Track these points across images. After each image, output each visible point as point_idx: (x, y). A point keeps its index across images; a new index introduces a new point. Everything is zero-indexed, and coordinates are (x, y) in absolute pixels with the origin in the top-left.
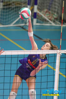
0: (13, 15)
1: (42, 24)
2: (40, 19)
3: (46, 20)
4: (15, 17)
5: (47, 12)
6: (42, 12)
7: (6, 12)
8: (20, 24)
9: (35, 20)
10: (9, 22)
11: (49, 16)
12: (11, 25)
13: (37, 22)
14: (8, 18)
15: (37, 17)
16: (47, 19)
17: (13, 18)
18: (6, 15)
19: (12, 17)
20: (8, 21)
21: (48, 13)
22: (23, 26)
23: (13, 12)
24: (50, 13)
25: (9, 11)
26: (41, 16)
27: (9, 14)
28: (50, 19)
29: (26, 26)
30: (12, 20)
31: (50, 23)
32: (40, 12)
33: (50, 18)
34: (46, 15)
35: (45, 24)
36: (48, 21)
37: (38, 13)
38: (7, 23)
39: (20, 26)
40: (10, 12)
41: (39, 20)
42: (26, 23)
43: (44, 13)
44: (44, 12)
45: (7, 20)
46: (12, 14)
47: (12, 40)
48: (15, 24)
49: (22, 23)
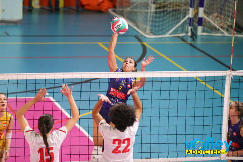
0: (169, 22)
1: (210, 34)
2: (208, 27)
3: (215, 28)
4: (172, 24)
5: (217, 16)
6: (211, 17)
7: (160, 17)
8: (179, 34)
9: (200, 29)
10: (164, 31)
11: (221, 23)
12: (167, 35)
13: (203, 31)
14: (163, 25)
15: (203, 24)
16: (218, 27)
17: (169, 26)
18: (159, 22)
19: (167, 24)
20: (162, 30)
21: (218, 19)
22: (183, 37)
23: (169, 17)
24: (221, 18)
25: (163, 16)
26: (209, 22)
27: (163, 21)
28: (222, 28)
29: (188, 36)
30: (167, 29)
31: (222, 33)
32: (207, 17)
33: (221, 25)
34: (216, 22)
35: (214, 33)
36: (219, 30)
37: (205, 19)
38: (160, 33)
39: (178, 37)
40: (165, 18)
41: (206, 29)
42: (187, 33)
43: (214, 18)
44: (213, 16)
45: (161, 28)
46: (168, 20)
47: (167, 56)
48: (171, 34)
49: (182, 33)
